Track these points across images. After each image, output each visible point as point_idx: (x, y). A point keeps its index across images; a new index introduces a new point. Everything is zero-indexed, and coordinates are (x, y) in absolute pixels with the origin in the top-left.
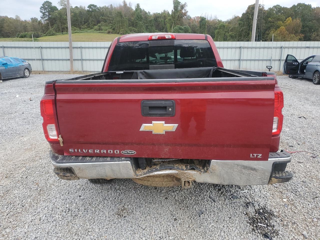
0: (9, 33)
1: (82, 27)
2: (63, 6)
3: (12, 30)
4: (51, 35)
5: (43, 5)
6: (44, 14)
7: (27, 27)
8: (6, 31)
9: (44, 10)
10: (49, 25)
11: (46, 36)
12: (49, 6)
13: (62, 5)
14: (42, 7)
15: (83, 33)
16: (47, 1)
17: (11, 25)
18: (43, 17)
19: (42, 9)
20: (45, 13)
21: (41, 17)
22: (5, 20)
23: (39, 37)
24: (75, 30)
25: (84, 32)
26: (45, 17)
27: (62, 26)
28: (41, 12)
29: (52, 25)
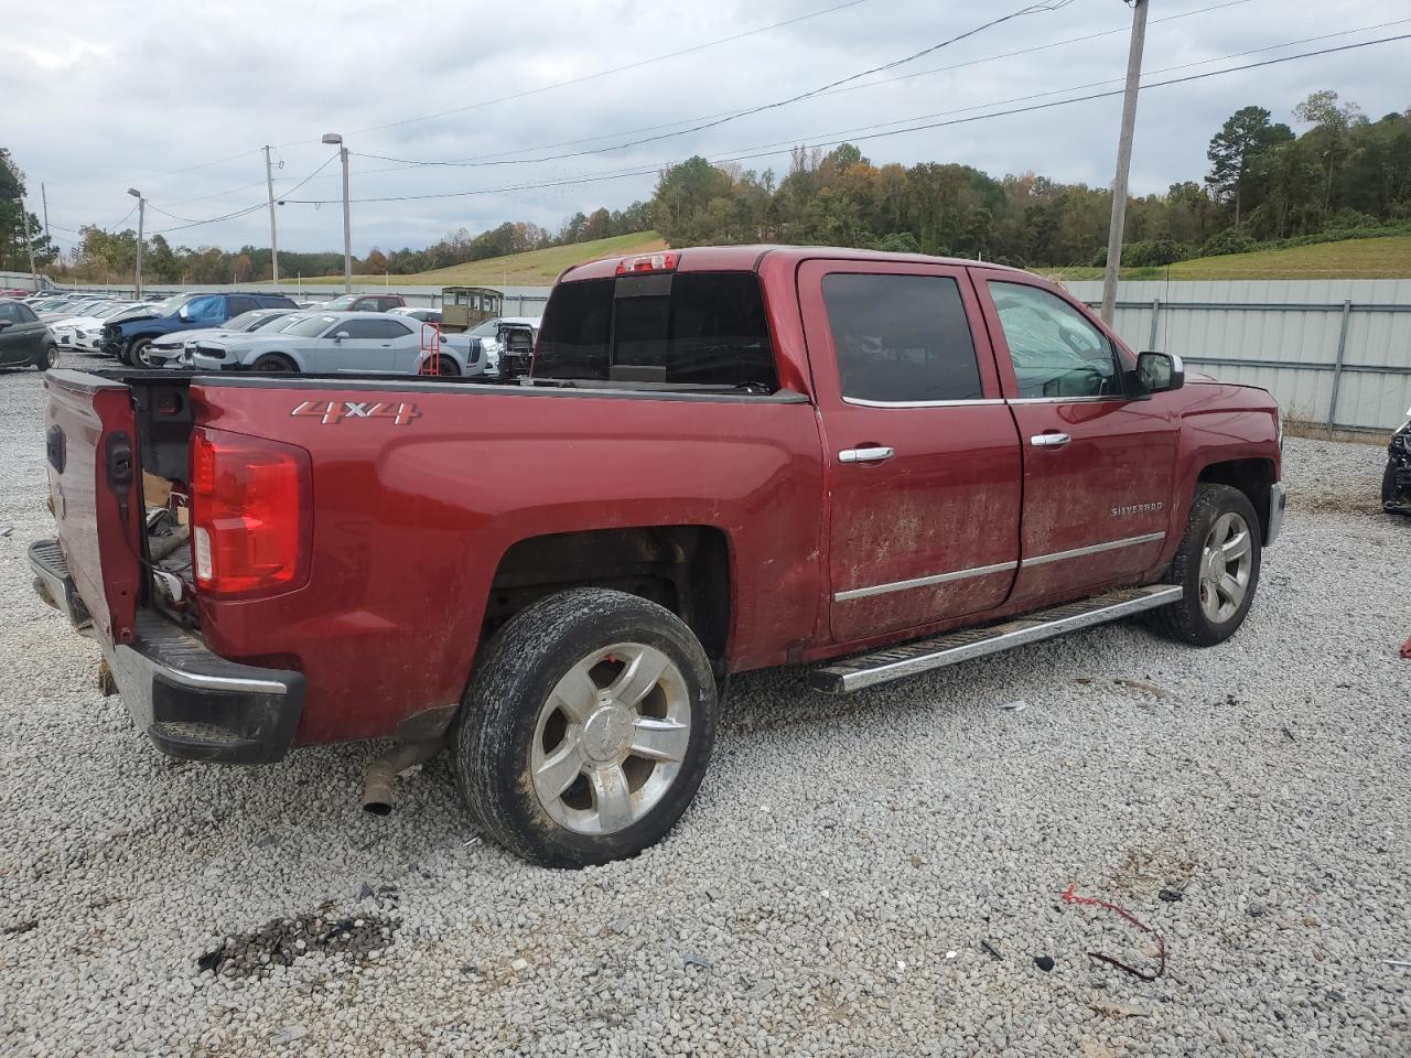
0: (1074, 247)
1: (1398, 208)
2: (1319, 119)
3: (1087, 236)
4: (1226, 253)
5: (1229, 126)
6: (1222, 164)
7: (1144, 221)
8: (1064, 242)
9: (1227, 148)
10: (1235, 209)
11: (1203, 255)
12: (1250, 129)
13: (1310, 118)
14: (1219, 136)
15: (1388, 239)
16: (1248, 109)
17: (1088, 218)
18: (1217, 177)
19: (1220, 145)
20: (1231, 158)
21: (1207, 179)
22: (1071, 199)
23: (1171, 263)
24: (1355, 225)
25: (1396, 234)
26: (1224, 177)
27: (1290, 208)
28: (1213, 156)
29: (1247, 209)
